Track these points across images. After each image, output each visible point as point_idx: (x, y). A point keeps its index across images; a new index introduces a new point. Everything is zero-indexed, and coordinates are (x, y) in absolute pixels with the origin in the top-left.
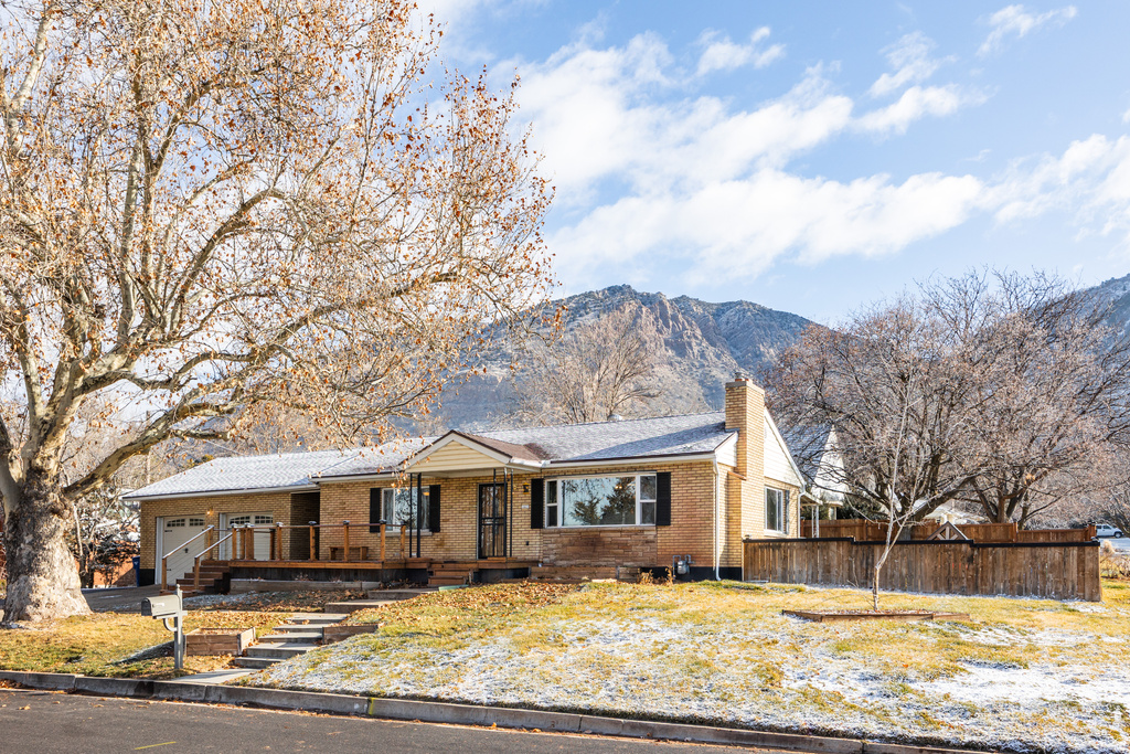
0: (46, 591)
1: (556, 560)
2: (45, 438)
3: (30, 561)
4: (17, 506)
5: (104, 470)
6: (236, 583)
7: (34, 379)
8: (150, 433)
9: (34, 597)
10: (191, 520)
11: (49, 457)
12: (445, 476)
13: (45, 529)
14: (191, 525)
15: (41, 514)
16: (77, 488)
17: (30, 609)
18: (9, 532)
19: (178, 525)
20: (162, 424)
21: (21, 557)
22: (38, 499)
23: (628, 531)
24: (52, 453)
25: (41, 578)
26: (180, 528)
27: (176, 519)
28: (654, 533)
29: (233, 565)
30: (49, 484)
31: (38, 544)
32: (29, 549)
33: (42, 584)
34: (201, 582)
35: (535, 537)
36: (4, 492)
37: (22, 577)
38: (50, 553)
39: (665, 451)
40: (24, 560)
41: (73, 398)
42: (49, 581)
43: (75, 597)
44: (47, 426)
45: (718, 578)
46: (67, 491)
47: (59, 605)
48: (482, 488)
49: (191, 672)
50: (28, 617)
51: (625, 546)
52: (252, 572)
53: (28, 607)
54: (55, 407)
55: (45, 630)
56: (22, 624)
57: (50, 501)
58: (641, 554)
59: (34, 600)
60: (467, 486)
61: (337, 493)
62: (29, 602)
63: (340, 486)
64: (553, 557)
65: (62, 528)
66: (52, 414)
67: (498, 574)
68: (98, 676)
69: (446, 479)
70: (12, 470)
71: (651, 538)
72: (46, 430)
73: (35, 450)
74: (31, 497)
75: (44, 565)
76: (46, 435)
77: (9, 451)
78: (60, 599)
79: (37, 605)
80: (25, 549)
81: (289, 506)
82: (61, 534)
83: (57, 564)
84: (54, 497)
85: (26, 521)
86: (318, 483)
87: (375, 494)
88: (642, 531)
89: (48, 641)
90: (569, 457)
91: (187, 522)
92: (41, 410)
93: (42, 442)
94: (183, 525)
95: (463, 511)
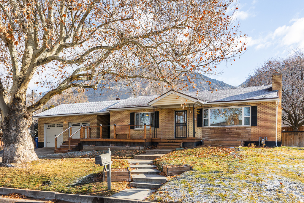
0: (22, 151)
1: (209, 139)
2: (20, 85)
3: (15, 138)
4: (7, 115)
5: (44, 100)
6: (85, 147)
7: (15, 59)
8: (62, 85)
9: (17, 153)
10: (57, 125)
11: (22, 93)
12: (162, 108)
13: (21, 124)
14: (57, 126)
15: (19, 118)
16: (33, 108)
17: (16, 158)
18: (4, 125)
19: (52, 127)
20: (67, 82)
21: (11, 136)
22: (18, 111)
23: (240, 128)
24: (24, 92)
25: (20, 145)
26: (53, 127)
27: (51, 124)
28: (250, 129)
29: (82, 140)
30: (23, 105)
31: (18, 130)
32: (15, 132)
33: (20, 147)
34: (71, 147)
35: (199, 130)
36: (2, 109)
37: (12, 145)
38: (23, 135)
39: (255, 98)
40: (12, 138)
41: (33, 67)
42: (23, 146)
43: (33, 153)
44: (21, 80)
45: (277, 145)
46: (29, 108)
47: (28, 156)
48: (176, 112)
49: (116, 191)
50: (15, 162)
51: (238, 133)
52: (89, 143)
53: (15, 158)
54: (23, 72)
55: (24, 167)
56: (13, 165)
57: (23, 112)
58: (245, 136)
59: (17, 154)
60: (170, 111)
61: (116, 115)
62: (16, 155)
63: (118, 112)
64: (207, 138)
65: (28, 124)
66: (22, 75)
67: (191, 144)
68: (67, 193)
69: (162, 109)
70: (5, 100)
71: (249, 130)
72: (21, 82)
73: (16, 90)
74: (15, 110)
75: (21, 139)
76: (21, 84)
77: (3, 91)
78: (28, 154)
79: (19, 156)
80: (13, 132)
81: (96, 120)
82: (28, 126)
83: (26, 139)
84: (24, 110)
85: (13, 120)
86: (109, 111)
87: (132, 115)
88: (245, 128)
89: (29, 173)
90: (213, 100)
91: (56, 126)
92: (18, 73)
93: (19, 87)
94: (54, 126)
95: (169, 121)
